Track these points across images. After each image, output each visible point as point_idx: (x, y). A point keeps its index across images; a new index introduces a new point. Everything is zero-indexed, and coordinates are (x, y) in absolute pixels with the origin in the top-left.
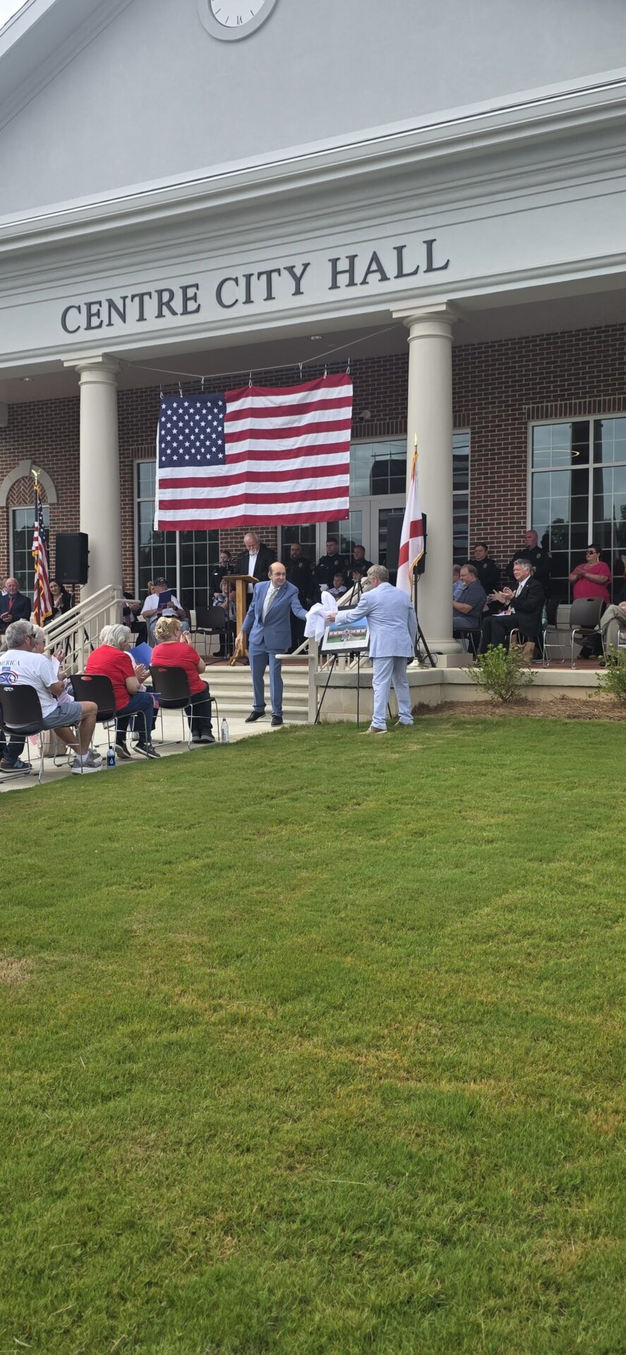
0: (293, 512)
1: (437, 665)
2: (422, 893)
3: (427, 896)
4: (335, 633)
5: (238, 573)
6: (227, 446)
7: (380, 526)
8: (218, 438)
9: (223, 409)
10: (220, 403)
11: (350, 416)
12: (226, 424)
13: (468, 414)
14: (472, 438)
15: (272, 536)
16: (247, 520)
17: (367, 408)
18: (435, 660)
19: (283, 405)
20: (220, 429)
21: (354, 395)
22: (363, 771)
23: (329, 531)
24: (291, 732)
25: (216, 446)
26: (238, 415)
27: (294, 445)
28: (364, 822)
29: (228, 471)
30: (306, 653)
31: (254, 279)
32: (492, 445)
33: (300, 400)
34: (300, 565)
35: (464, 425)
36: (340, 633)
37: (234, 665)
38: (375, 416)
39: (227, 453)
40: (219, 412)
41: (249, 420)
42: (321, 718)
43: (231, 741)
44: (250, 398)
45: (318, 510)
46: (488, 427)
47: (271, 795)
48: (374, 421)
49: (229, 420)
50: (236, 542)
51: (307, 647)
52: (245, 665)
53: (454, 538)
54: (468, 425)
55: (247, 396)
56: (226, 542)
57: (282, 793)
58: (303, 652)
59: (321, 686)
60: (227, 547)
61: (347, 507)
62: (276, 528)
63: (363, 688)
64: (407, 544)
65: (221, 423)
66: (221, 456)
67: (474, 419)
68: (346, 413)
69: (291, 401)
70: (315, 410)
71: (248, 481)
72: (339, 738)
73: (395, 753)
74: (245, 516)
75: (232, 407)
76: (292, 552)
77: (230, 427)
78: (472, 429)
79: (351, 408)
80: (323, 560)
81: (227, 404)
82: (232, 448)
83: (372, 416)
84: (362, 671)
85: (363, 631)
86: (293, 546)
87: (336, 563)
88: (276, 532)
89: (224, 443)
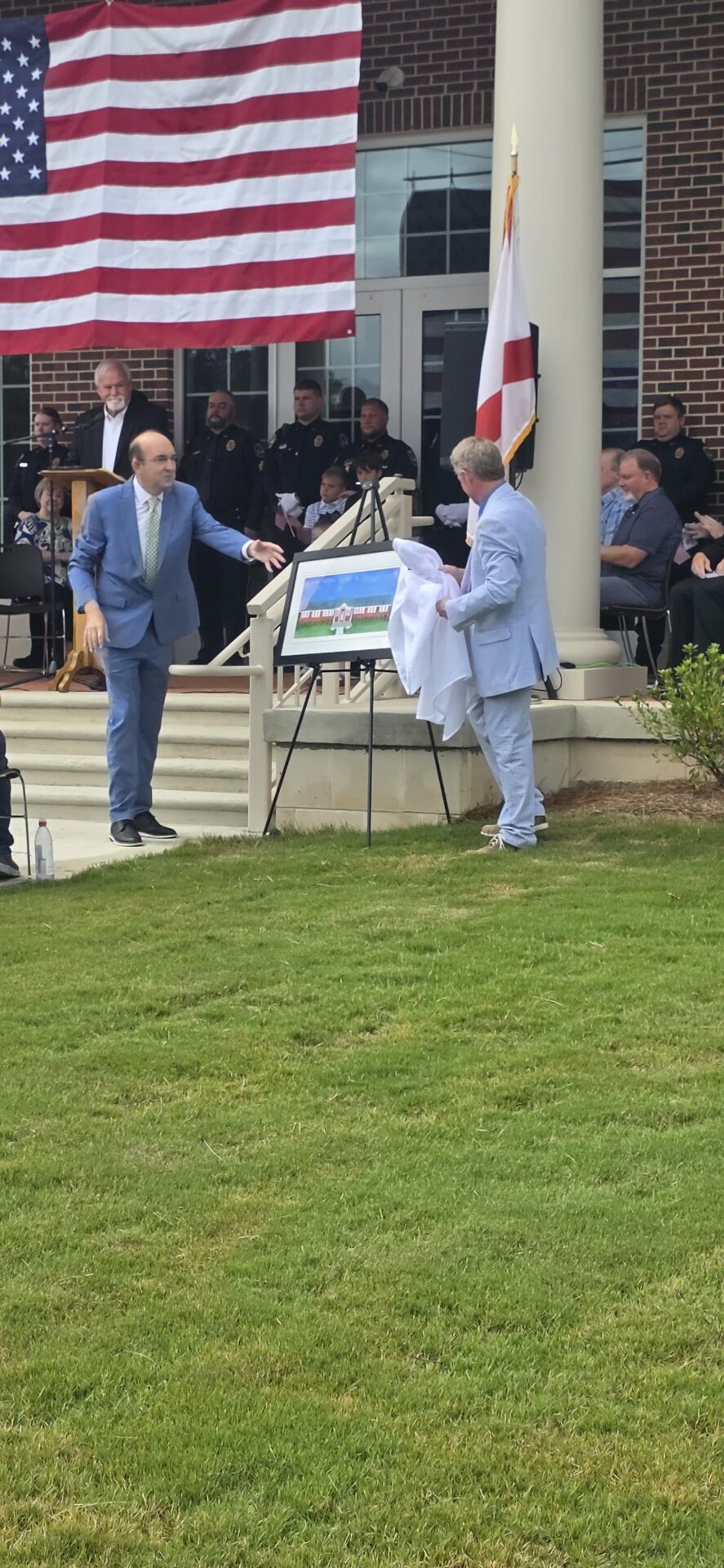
0: (217, 315)
1: (560, 694)
2: (523, 1242)
3: (534, 1249)
4: (316, 614)
5: (77, 462)
6: (52, 148)
7: (424, 353)
8: (28, 127)
9: (40, 57)
10: (35, 42)
11: (354, 80)
12: (47, 94)
13: (642, 81)
14: (650, 140)
15: (160, 374)
16: (103, 335)
17: (395, 62)
18: (556, 684)
19: (191, 49)
20: (33, 106)
21: (365, 29)
22: (382, 948)
23: (299, 361)
24: (206, 853)
25: (25, 147)
26: (79, 73)
27: (219, 150)
28: (383, 1073)
29: (54, 210)
30: (245, 662)
32: (698, 158)
33: (232, 38)
34: (230, 445)
35: (631, 107)
36: (327, 613)
37: (66, 690)
38: (415, 81)
39: (50, 166)
40: (32, 65)
41: (107, 84)
42: (279, 823)
43: (60, 876)
44: (107, 31)
45: (277, 312)
46: (688, 113)
47: (159, 1006)
48: (411, 92)
49: (54, 85)
50: (71, 387)
51: (246, 647)
52: (93, 688)
53: (606, 385)
54: (641, 106)
55: (101, 25)
56: (46, 388)
57: (186, 1001)
58: (235, 660)
59: (281, 744)
60: (50, 398)
61: (351, 305)
62: (170, 353)
63: (384, 747)
64: (497, 399)
65: (36, 90)
66: (35, 173)
67: (656, 93)
68: (346, 73)
69: (210, 42)
70: (271, 63)
71: (103, 235)
72: (324, 870)
73: (458, 905)
74: (97, 324)
75: (62, 53)
76: (210, 412)
77: (59, 103)
78: (651, 117)
79: (357, 61)
80: (285, 433)
81: (51, 45)
82: (63, 155)
83: (407, 82)
84: (380, 707)
85: (383, 608)
86: (214, 397)
87: (318, 441)
88: (170, 364)
89: (43, 141)
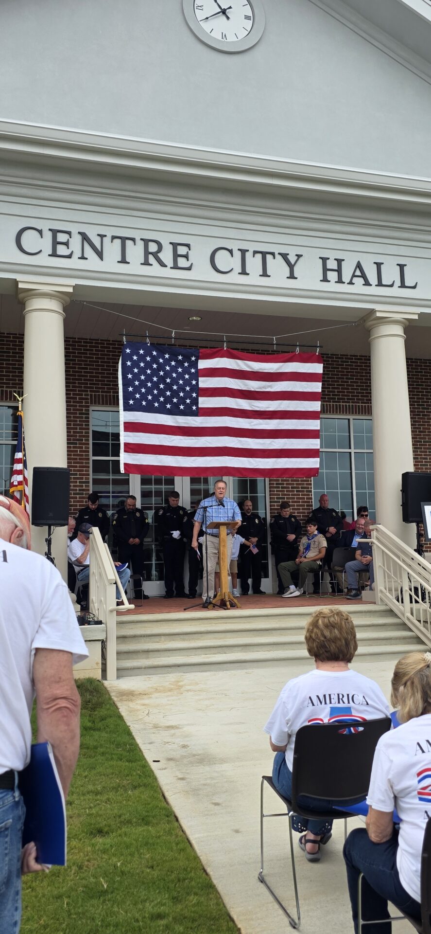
8: (192, 390)
10: (193, 358)
11: (320, 390)
12: (200, 379)
20: (194, 382)
25: (191, 397)
26: (214, 373)
27: (268, 408)
29: (201, 423)
31: (249, 255)
39: (200, 406)
40: (190, 366)
41: (226, 378)
44: (225, 359)
49: (201, 376)
55: (221, 357)
65: (194, 377)
66: (195, 407)
68: (319, 387)
70: (286, 379)
75: (203, 364)
77: (205, 383)
79: (321, 383)
81: (200, 361)
82: (205, 402)
89: (198, 396)
